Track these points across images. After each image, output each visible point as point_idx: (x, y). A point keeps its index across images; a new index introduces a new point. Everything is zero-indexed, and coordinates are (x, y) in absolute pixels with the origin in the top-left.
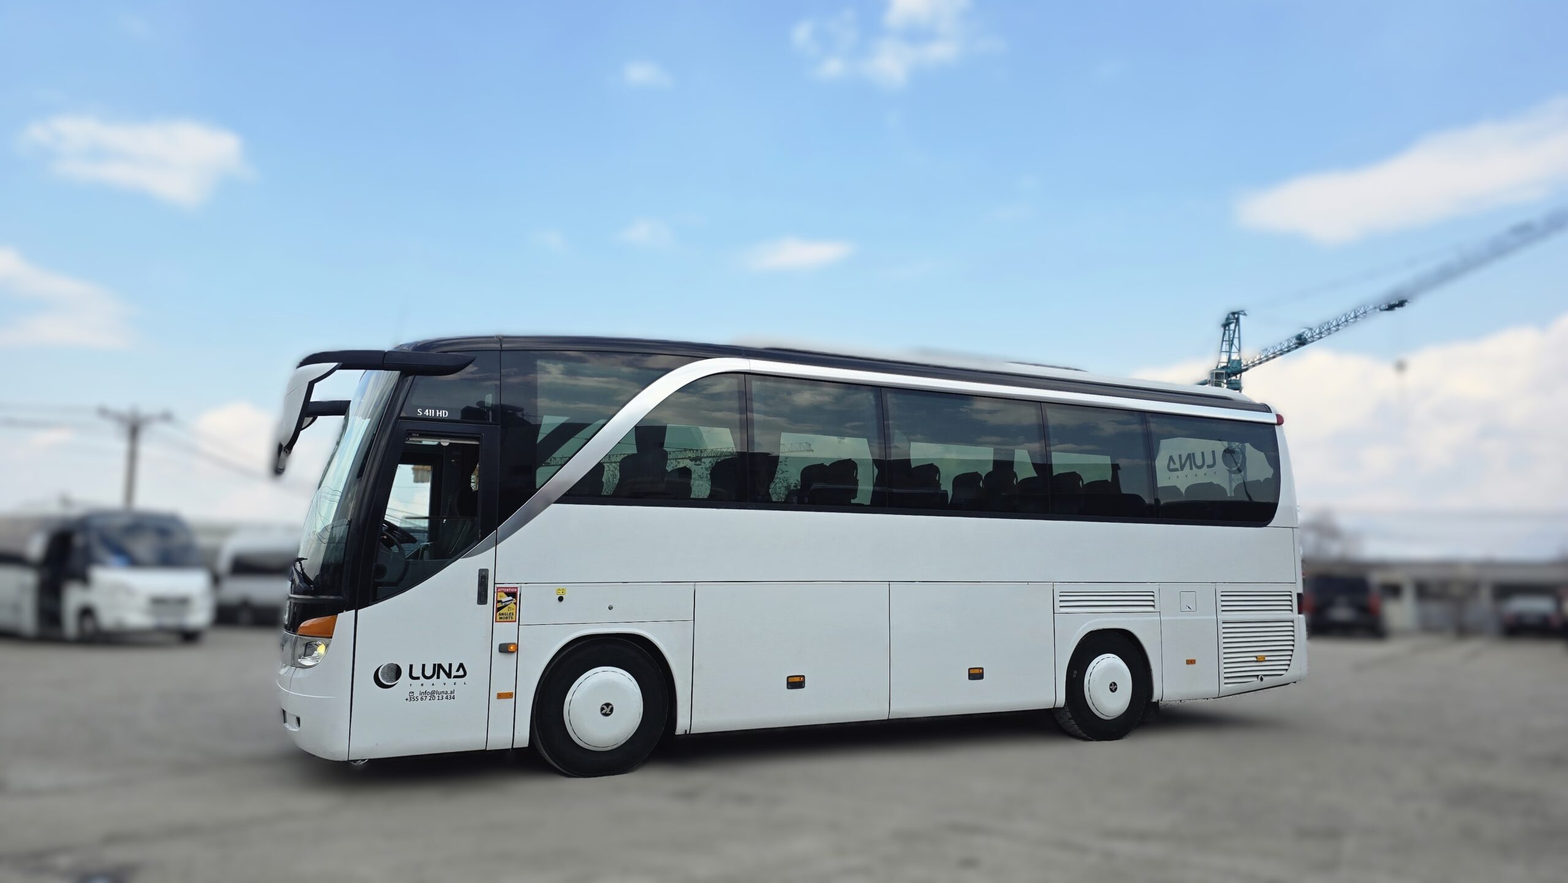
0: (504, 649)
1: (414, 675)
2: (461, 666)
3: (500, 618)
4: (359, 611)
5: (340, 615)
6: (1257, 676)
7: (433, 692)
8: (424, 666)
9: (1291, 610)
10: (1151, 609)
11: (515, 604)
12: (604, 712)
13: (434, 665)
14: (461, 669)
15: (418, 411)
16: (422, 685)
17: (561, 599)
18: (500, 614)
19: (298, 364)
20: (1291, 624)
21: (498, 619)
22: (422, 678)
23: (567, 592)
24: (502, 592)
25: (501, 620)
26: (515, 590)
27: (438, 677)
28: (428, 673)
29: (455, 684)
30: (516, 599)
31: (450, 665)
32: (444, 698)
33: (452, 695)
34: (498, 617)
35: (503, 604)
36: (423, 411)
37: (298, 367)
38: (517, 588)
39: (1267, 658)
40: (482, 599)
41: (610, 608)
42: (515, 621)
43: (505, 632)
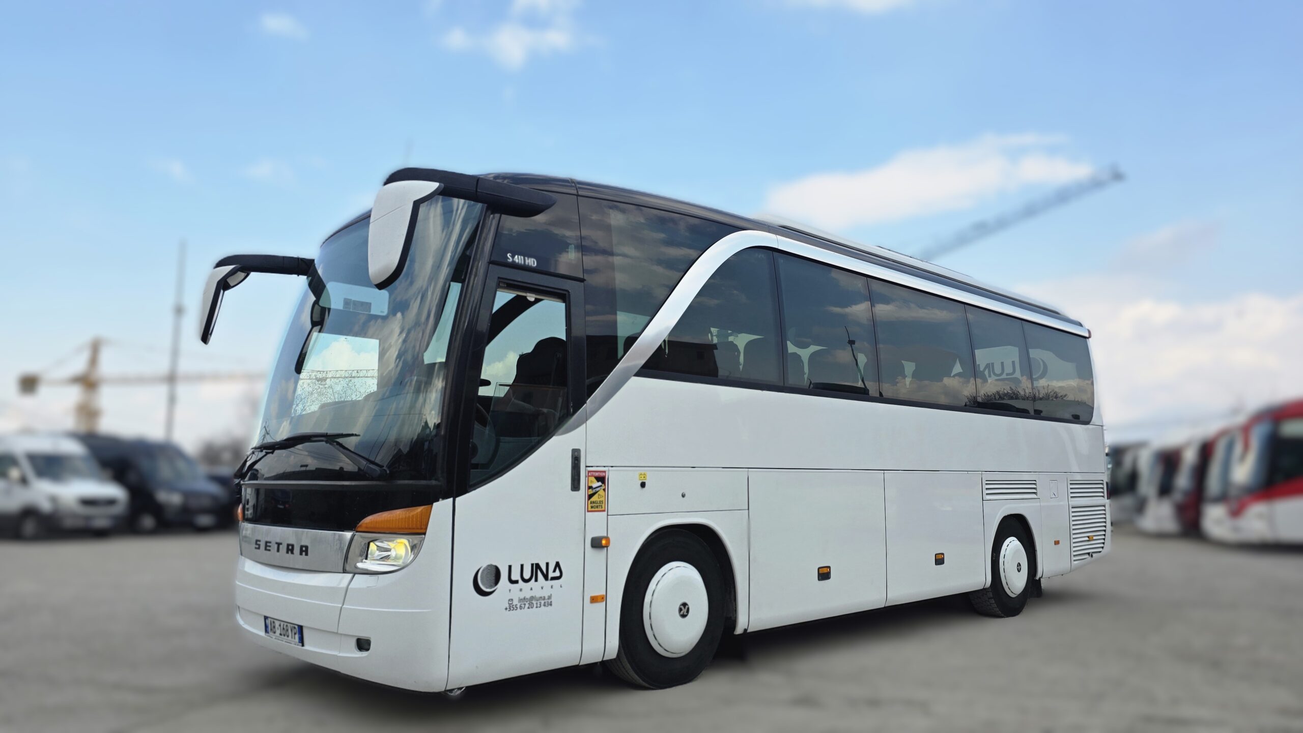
0: (597, 544)
1: (513, 578)
2: (558, 565)
3: (592, 507)
4: (458, 499)
5: (435, 504)
6: (1089, 554)
7: (532, 598)
8: (522, 566)
9: (1103, 496)
10: (1034, 496)
11: (604, 490)
12: (682, 613)
13: (532, 565)
14: (557, 570)
15: (508, 255)
16: (521, 590)
17: (643, 485)
18: (591, 503)
19: (384, 180)
20: (1103, 508)
21: (590, 509)
22: (520, 581)
23: (648, 477)
24: (592, 476)
25: (593, 509)
26: (604, 474)
27: (536, 580)
28: (527, 575)
29: (552, 587)
30: (605, 485)
31: (547, 564)
32: (542, 604)
33: (549, 601)
34: (590, 505)
35: (594, 491)
36: (513, 257)
37: (386, 183)
38: (605, 472)
39: (1095, 538)
40: (575, 486)
41: (683, 496)
42: (604, 511)
43: (596, 524)
